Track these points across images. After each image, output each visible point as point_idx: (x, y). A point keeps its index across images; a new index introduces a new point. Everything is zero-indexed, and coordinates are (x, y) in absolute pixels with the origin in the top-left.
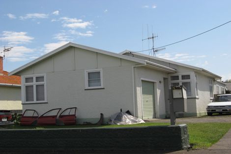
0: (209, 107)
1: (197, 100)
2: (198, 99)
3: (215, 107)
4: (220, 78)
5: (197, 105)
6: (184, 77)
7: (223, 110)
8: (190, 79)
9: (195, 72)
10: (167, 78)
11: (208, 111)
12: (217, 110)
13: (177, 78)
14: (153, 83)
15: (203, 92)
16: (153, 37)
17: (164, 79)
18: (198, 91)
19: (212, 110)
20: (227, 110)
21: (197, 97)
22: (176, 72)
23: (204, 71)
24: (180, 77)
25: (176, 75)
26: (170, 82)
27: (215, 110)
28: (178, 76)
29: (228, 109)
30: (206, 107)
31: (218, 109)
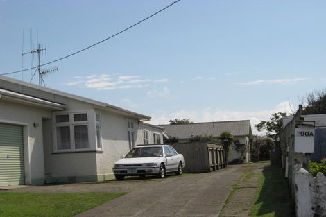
0: (117, 165)
1: (97, 155)
2: (101, 152)
3: (126, 165)
4: (148, 119)
5: (97, 163)
6: (77, 117)
7: (138, 171)
8: (87, 120)
9: (95, 109)
10: (50, 119)
11: (115, 172)
12: (129, 172)
13: (66, 118)
14: (22, 126)
15: (113, 141)
16: (38, 50)
17: (44, 120)
18: (102, 140)
19: (122, 172)
20: (144, 171)
21: (98, 149)
22: (65, 109)
23: (109, 107)
24: (72, 118)
25: (64, 113)
26: (56, 124)
27: (126, 171)
28: (68, 116)
29: (146, 170)
30: (113, 166)
31: (130, 169)
